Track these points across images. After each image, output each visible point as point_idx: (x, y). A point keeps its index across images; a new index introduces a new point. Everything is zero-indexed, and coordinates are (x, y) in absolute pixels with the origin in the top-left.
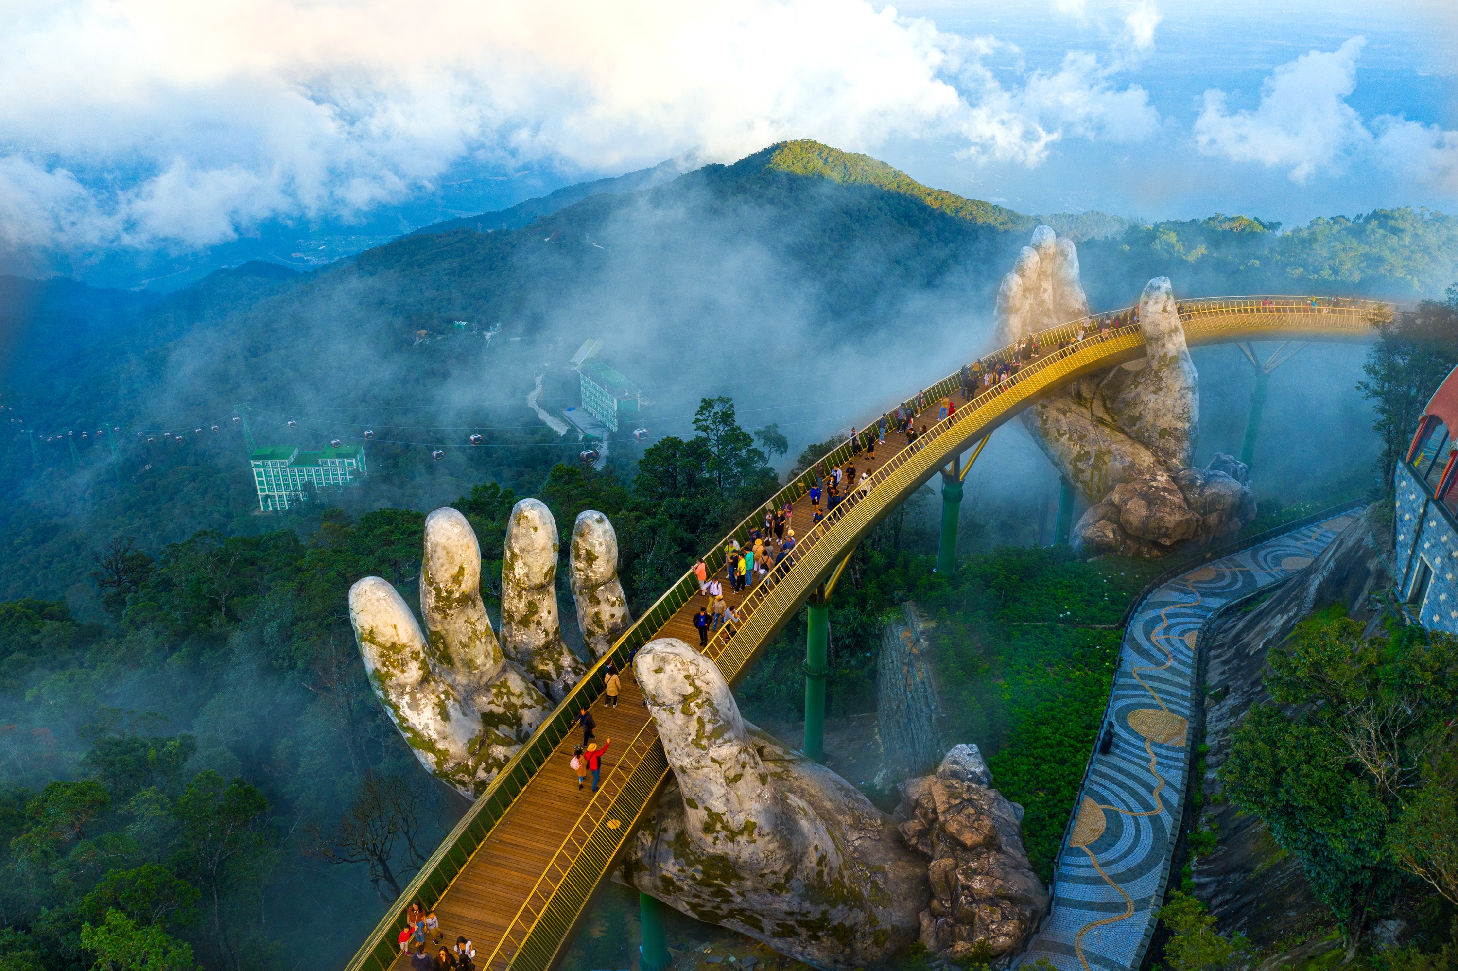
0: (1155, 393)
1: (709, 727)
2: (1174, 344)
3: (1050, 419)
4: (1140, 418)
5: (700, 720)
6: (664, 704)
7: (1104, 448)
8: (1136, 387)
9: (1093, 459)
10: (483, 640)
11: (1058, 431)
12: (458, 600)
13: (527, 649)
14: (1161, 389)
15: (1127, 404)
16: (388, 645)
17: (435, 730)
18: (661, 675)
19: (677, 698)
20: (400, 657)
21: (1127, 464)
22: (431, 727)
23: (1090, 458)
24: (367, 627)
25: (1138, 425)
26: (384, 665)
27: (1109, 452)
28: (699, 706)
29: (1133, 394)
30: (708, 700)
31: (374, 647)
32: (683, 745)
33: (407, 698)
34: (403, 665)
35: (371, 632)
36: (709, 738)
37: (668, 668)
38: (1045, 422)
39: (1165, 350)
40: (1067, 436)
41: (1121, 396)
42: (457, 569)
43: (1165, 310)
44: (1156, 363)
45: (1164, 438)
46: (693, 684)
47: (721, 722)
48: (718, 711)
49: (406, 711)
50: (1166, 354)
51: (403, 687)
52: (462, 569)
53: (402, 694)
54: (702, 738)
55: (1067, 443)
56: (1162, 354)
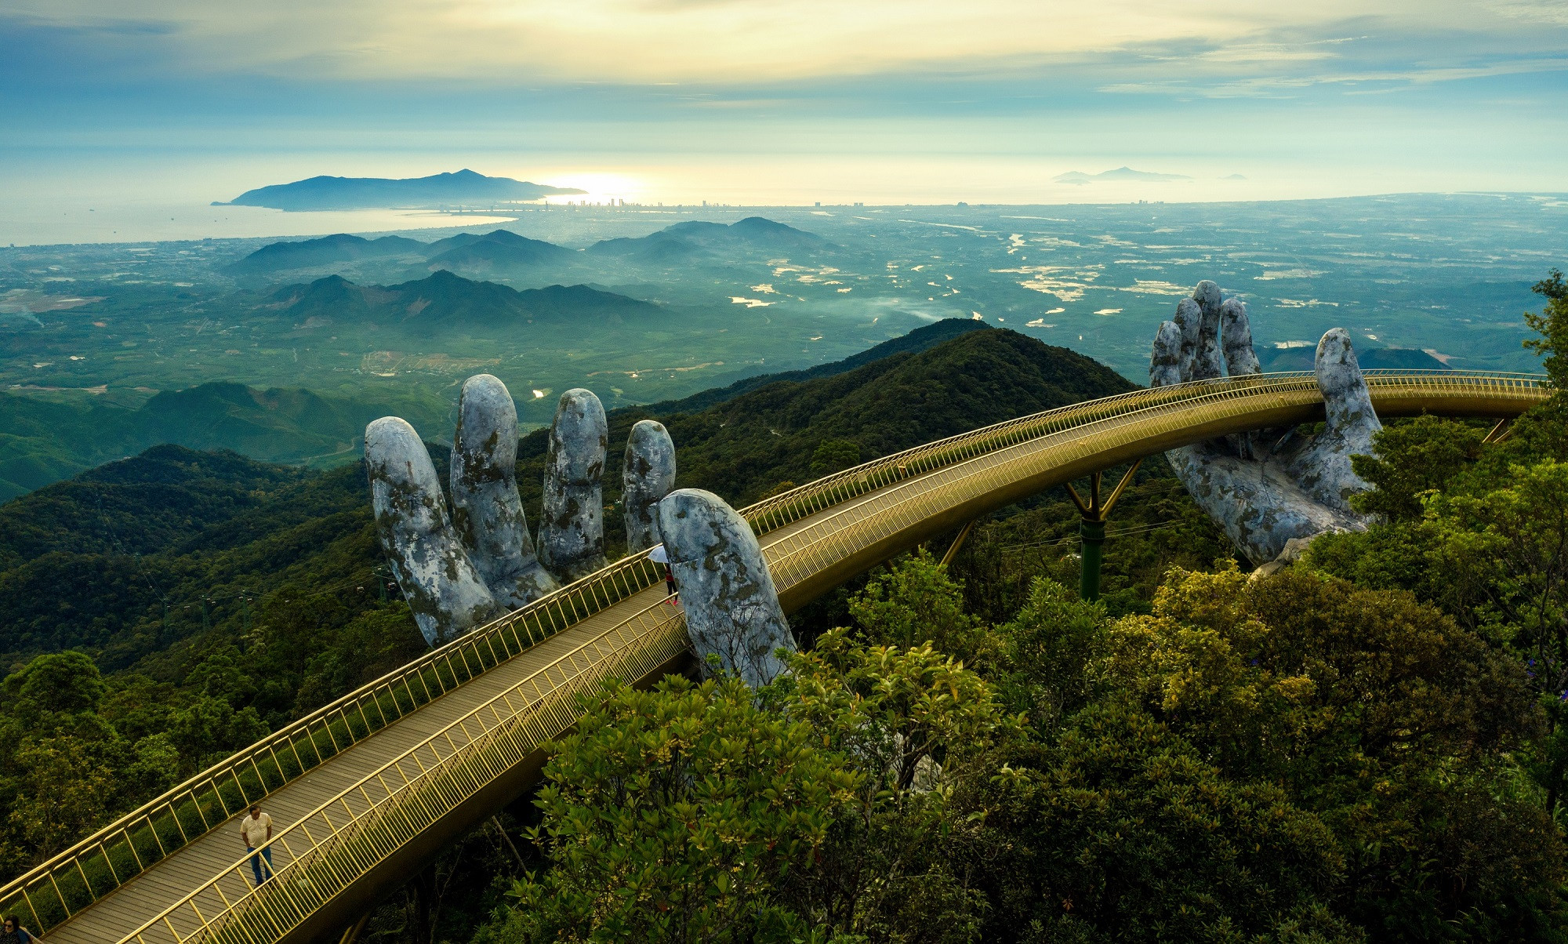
1: (734, 586)
2: (1356, 399)
3: (1213, 475)
4: (1318, 478)
5: (725, 577)
6: (686, 558)
7: (1275, 505)
8: (1315, 449)
10: (512, 525)
11: (1222, 487)
12: (487, 472)
13: (564, 555)
15: (1305, 466)
16: (399, 482)
17: (439, 586)
18: (684, 520)
19: (701, 549)
20: (410, 497)
21: (1302, 522)
22: (435, 583)
24: (379, 461)
25: (1316, 486)
26: (392, 505)
27: (1281, 510)
28: (723, 559)
29: (1310, 457)
30: (734, 554)
31: (384, 484)
32: (704, 606)
33: (412, 545)
34: (413, 508)
35: (383, 467)
36: (733, 599)
37: (693, 511)
41: (1297, 459)
42: (489, 434)
43: (1343, 362)
44: (1336, 420)
46: (718, 534)
47: (749, 582)
48: (746, 569)
49: (411, 563)
51: (410, 532)
52: (494, 437)
53: (409, 541)
54: (726, 597)
55: (1232, 500)
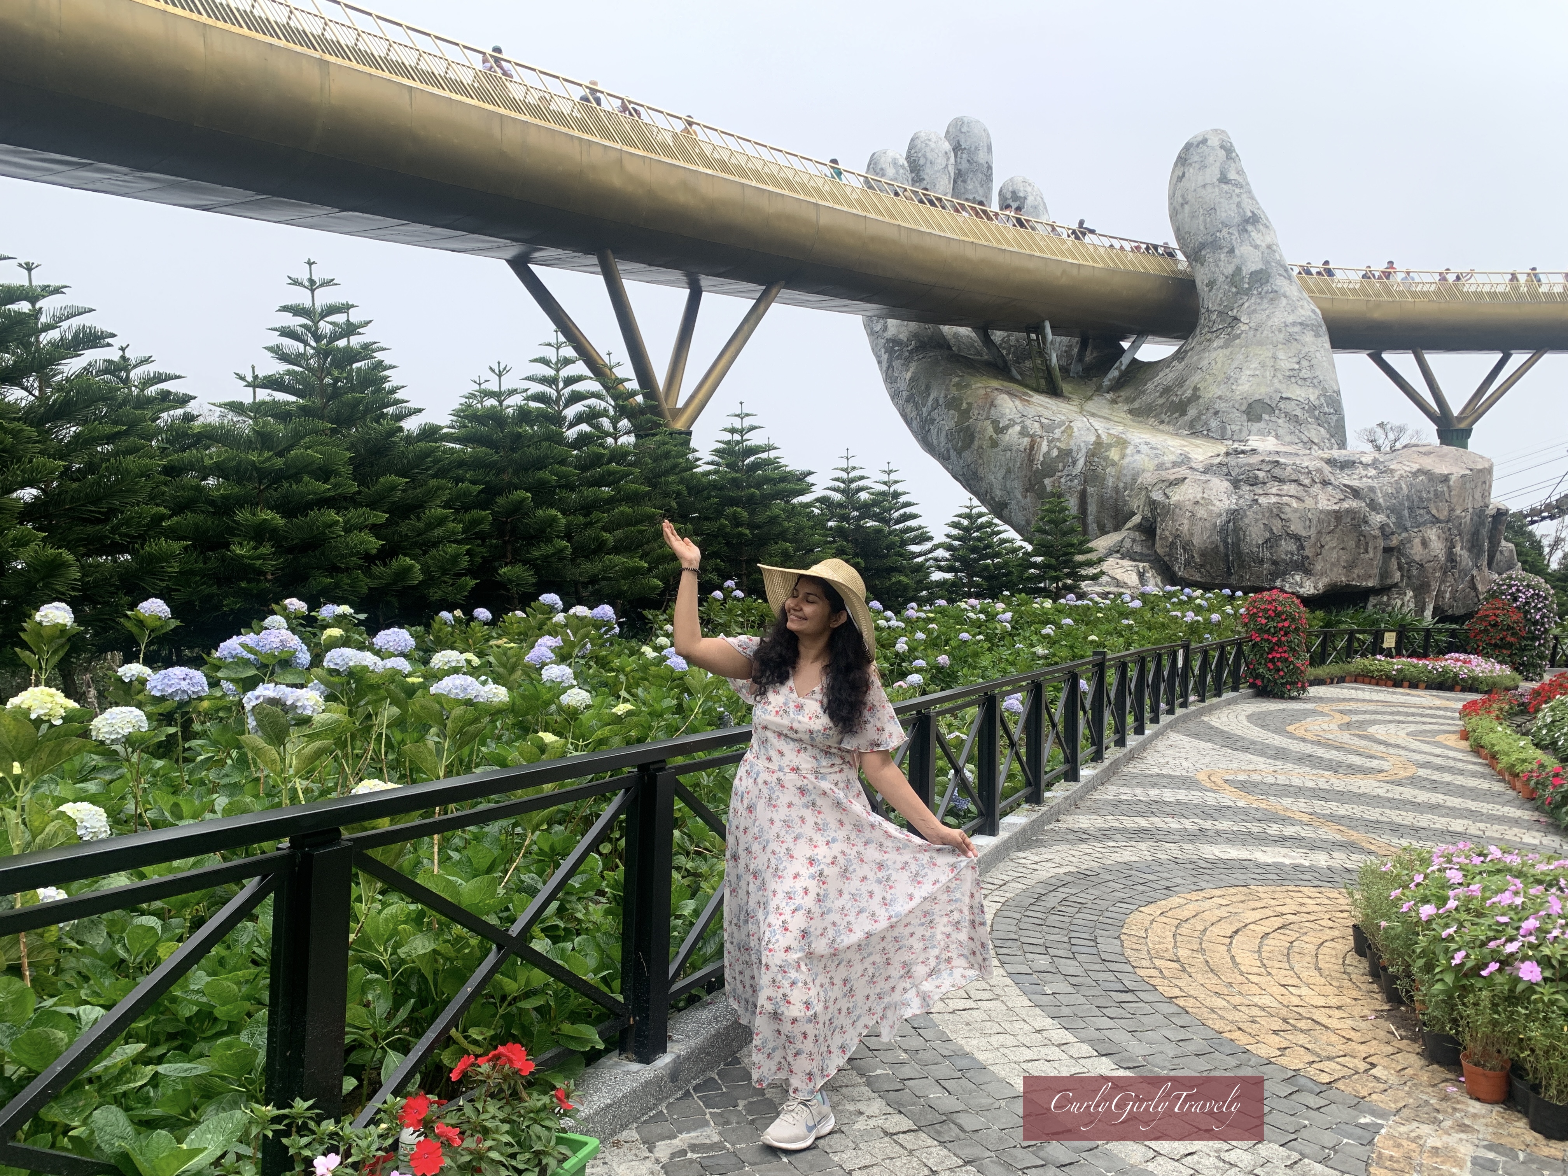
0: (1226, 346)
7: (1107, 439)
9: (1081, 462)
14: (1238, 336)
23: (1074, 463)
38: (965, 414)
39: (1236, 261)
40: (1017, 428)
45: (1259, 419)
50: (1239, 269)
56: (1229, 270)
